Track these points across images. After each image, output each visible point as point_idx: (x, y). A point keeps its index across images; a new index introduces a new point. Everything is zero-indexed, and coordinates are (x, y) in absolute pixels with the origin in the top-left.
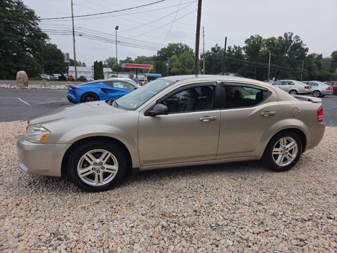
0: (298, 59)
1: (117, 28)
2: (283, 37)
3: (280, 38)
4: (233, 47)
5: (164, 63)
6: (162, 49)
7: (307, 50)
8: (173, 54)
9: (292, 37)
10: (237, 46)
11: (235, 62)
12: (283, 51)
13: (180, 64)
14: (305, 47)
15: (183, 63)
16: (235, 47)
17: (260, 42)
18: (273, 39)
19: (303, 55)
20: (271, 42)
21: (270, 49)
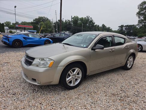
0: (92, 26)
1: (15, 7)
2: (86, 17)
3: (85, 18)
4: (67, 20)
5: (37, 25)
6: (36, 19)
7: (94, 23)
8: (41, 22)
9: (90, 18)
10: (69, 20)
11: (68, 27)
12: (86, 23)
13: (45, 26)
14: (94, 22)
15: (46, 26)
16: (68, 20)
17: (78, 19)
18: (82, 18)
19: (93, 25)
20: (82, 19)
21: (82, 22)
